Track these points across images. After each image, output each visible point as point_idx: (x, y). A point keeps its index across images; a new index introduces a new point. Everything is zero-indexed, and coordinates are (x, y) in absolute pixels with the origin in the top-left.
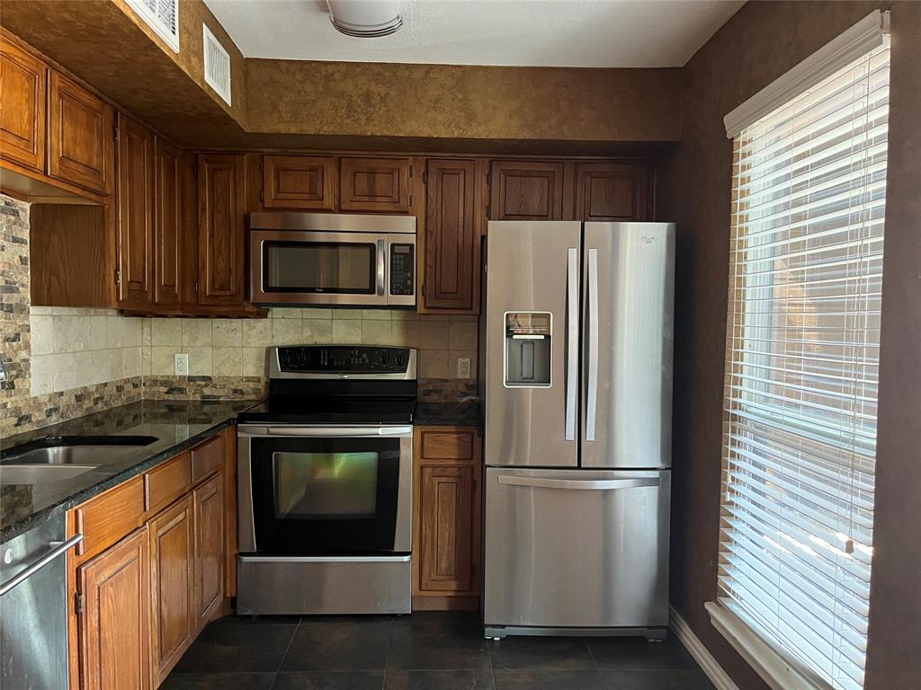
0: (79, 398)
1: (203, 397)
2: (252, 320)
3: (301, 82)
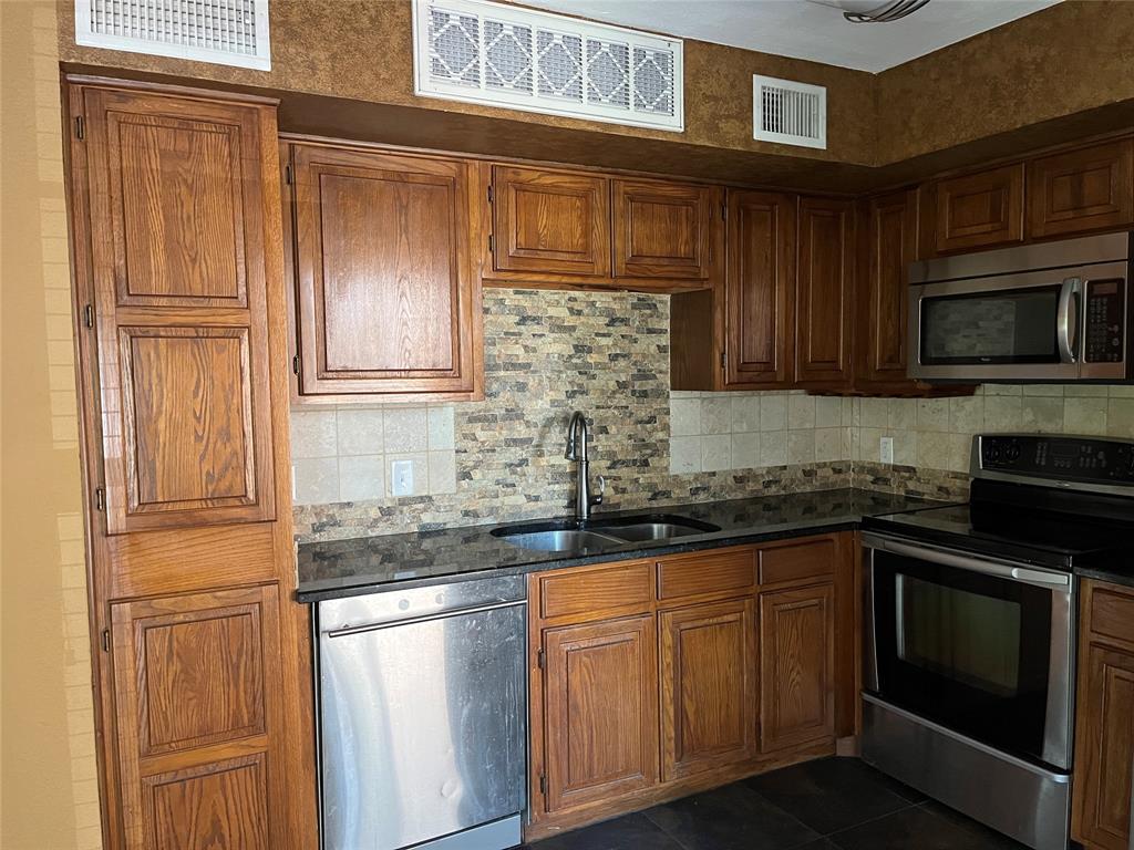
0: (739, 480)
1: (907, 492)
2: (961, 399)
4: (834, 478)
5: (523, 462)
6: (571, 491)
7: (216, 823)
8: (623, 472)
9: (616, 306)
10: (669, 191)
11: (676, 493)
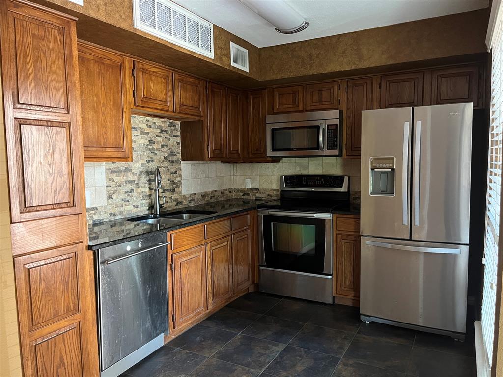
0: (203, 196)
1: (256, 198)
2: (275, 164)
3: (282, 54)
4: (229, 195)
5: (132, 191)
6: (149, 203)
7: (61, 358)
8: (167, 194)
9: (163, 125)
10: (191, 80)
11: (185, 202)
